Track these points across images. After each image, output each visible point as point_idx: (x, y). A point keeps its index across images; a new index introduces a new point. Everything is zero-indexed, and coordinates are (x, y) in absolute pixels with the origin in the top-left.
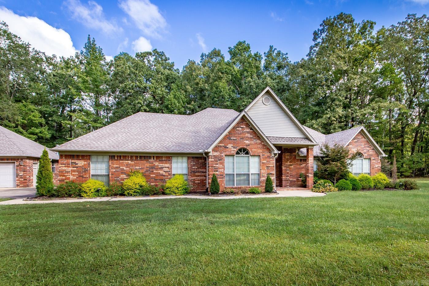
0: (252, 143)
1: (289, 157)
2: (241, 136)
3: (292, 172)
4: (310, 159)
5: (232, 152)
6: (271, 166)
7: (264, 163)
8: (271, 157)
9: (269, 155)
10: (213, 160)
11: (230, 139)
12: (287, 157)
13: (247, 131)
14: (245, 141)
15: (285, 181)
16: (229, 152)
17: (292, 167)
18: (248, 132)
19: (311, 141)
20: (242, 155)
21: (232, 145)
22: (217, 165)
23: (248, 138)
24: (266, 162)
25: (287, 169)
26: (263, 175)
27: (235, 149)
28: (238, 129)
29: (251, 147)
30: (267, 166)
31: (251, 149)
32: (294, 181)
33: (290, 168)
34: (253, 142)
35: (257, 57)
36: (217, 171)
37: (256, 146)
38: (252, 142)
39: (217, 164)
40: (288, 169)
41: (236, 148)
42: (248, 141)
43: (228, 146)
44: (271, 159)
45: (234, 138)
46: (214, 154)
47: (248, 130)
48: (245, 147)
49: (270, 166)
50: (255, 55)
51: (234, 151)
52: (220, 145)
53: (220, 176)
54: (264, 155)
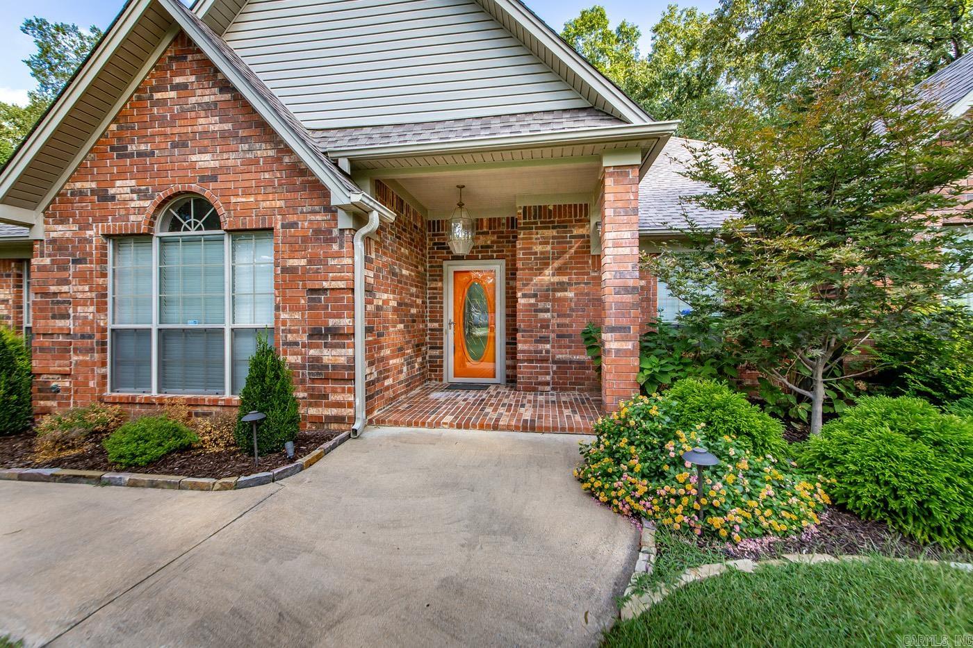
0: (230, 163)
1: (549, 248)
2: (176, 130)
3: (567, 321)
4: (609, 236)
5: (132, 218)
6: (334, 285)
7: (293, 270)
8: (335, 232)
9: (324, 226)
10: (47, 261)
11: (121, 151)
12: (538, 248)
13: (206, 99)
14: (194, 158)
15: (530, 361)
16: (121, 218)
17: (570, 294)
18: (209, 108)
19: (620, 119)
20: (193, 232)
21: (133, 183)
22: (65, 288)
23: (208, 141)
24: (303, 262)
25: (541, 305)
26: (290, 337)
27: (147, 203)
28: (157, 96)
29: (223, 186)
30: (310, 285)
31: (225, 194)
32: (579, 362)
33: (555, 300)
34: (232, 156)
35: (627, 35)
36: (67, 316)
37: (251, 180)
38: (233, 159)
39: (66, 282)
40: (549, 305)
41: (152, 198)
42: (208, 157)
43: (111, 191)
44: (335, 247)
45: (143, 147)
46: (53, 235)
47: (211, 95)
48: (195, 187)
49: (325, 285)
50: (619, 30)
51: (141, 210)
52: (78, 185)
53: (79, 343)
54: (293, 225)
